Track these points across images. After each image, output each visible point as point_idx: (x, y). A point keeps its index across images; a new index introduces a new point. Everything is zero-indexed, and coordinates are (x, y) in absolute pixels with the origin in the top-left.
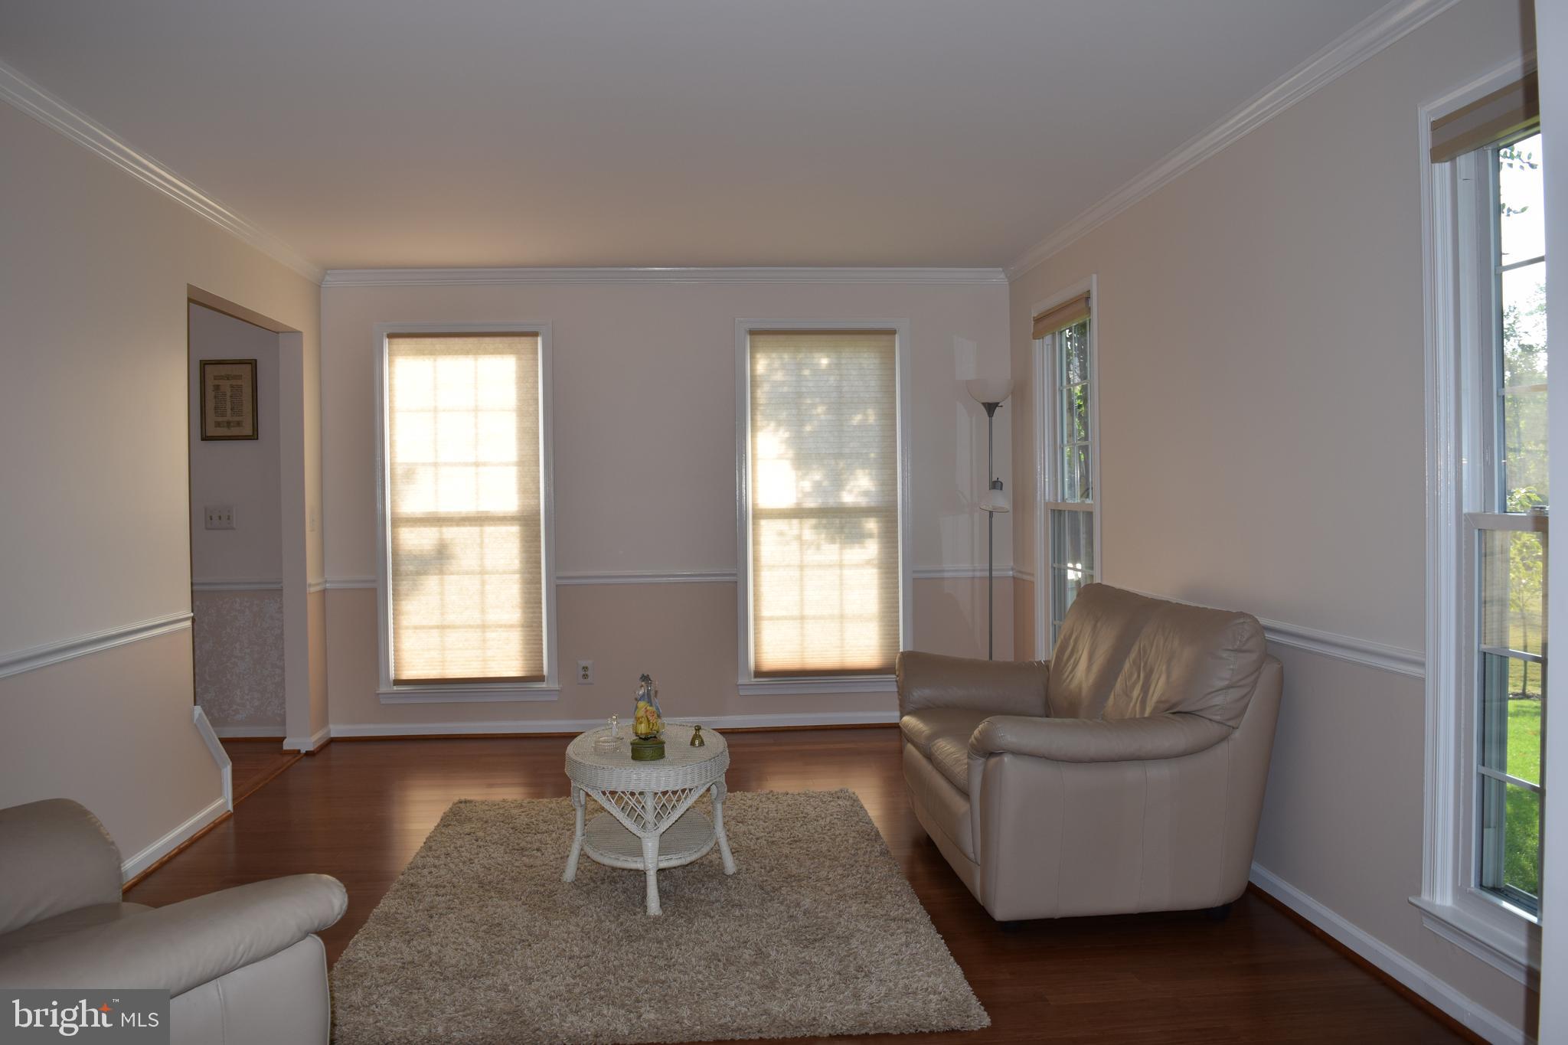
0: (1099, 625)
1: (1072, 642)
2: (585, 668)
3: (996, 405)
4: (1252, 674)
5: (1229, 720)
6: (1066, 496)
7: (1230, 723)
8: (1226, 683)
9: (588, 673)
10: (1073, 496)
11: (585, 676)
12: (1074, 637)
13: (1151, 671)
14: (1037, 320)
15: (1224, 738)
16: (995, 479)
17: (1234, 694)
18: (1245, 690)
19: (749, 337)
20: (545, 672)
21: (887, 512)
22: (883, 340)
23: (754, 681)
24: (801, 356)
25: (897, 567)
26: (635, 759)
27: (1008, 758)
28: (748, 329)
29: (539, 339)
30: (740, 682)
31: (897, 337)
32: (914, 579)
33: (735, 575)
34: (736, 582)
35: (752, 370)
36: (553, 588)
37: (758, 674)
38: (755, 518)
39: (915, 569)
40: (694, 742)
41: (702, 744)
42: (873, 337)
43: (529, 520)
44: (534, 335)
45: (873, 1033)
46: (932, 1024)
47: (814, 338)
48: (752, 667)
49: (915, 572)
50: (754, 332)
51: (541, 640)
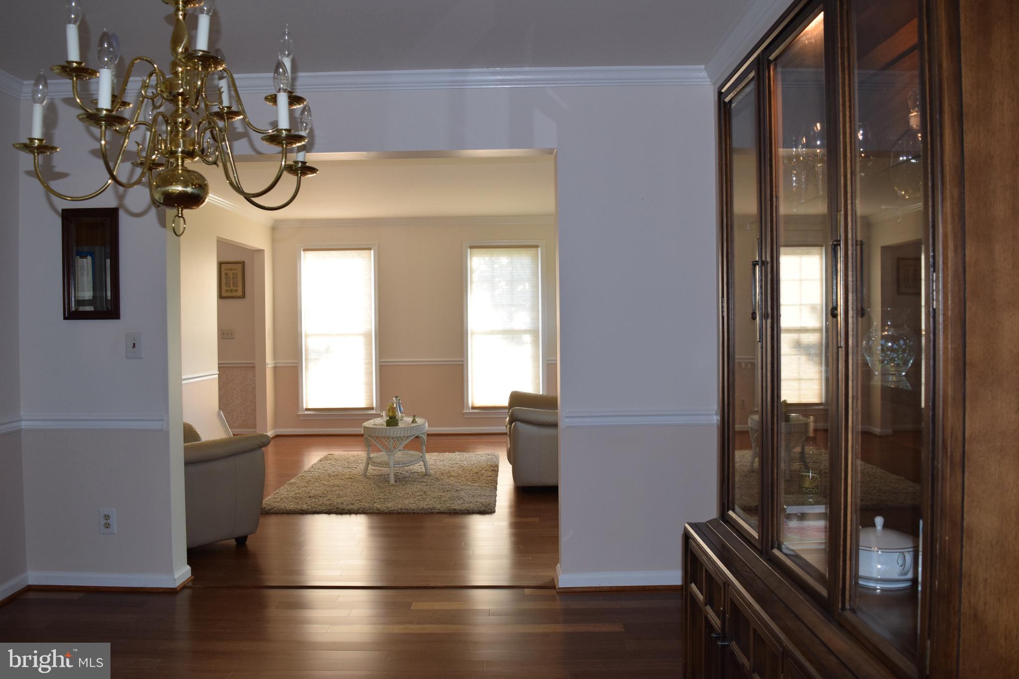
19: (469, 250)
20: (374, 406)
21: (534, 332)
22: (533, 250)
23: (471, 411)
24: (493, 258)
25: (539, 358)
26: (387, 426)
27: (519, 423)
28: (468, 246)
29: (372, 251)
30: (465, 411)
31: (539, 249)
32: (548, 364)
33: (462, 361)
34: (463, 365)
35: (471, 265)
36: (378, 367)
37: (473, 408)
38: (471, 334)
39: (548, 359)
40: (413, 422)
41: (416, 422)
42: (528, 249)
43: (367, 335)
44: (370, 249)
45: (453, 512)
46: (473, 510)
47: (500, 249)
48: (470, 404)
49: (548, 360)
50: (472, 247)
51: (373, 390)
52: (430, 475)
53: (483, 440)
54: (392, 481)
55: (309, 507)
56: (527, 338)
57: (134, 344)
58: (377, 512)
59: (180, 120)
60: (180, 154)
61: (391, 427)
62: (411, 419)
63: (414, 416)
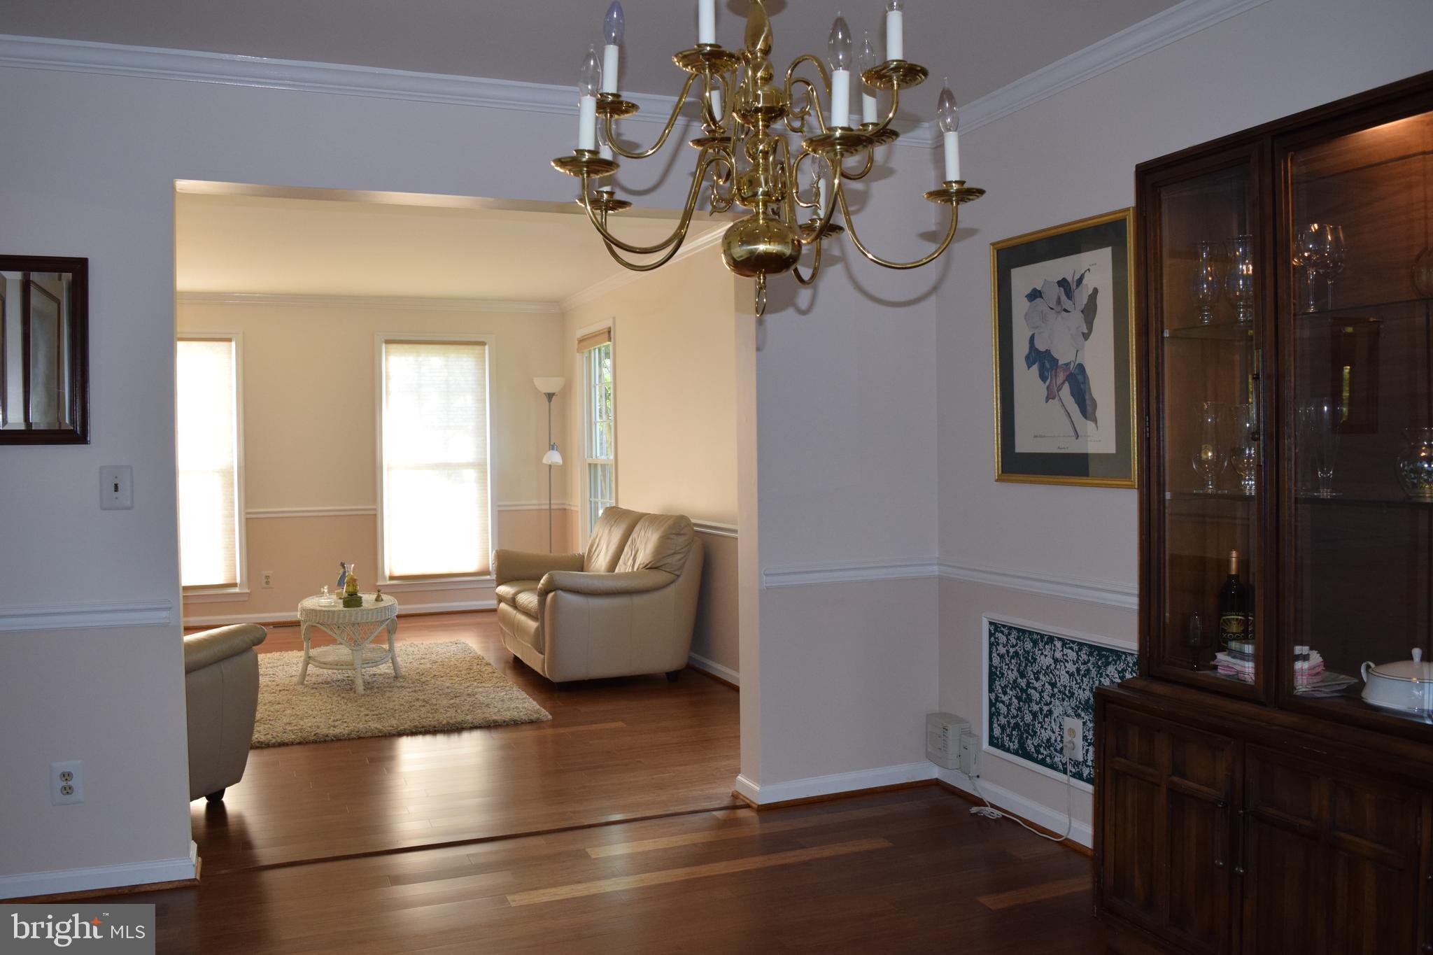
0: (612, 529)
1: (597, 540)
2: (267, 577)
3: (553, 394)
4: (686, 546)
5: (675, 571)
6: (598, 455)
7: (676, 573)
8: (673, 551)
9: (270, 580)
10: (601, 454)
11: (267, 583)
12: (599, 537)
13: (637, 551)
14: (580, 341)
15: (673, 582)
16: (552, 443)
17: (678, 557)
18: (682, 555)
19: (384, 345)
20: (238, 581)
21: (480, 466)
22: (477, 349)
23: (389, 582)
24: (420, 359)
25: (487, 503)
26: (344, 607)
27: (560, 592)
28: (383, 340)
29: (233, 344)
30: (380, 583)
31: (487, 347)
32: (499, 511)
33: (375, 509)
34: (375, 515)
35: (387, 369)
36: (243, 520)
37: (392, 578)
38: (388, 469)
39: (500, 504)
40: (377, 600)
41: (382, 600)
42: (470, 347)
43: (227, 473)
44: (230, 340)
45: (492, 725)
46: (522, 719)
47: (430, 347)
48: (387, 573)
49: (499, 506)
50: (388, 342)
51: (235, 557)
52: (403, 677)
53: (430, 623)
54: (360, 688)
55: (269, 736)
56: (471, 475)
57: (116, 486)
58: (380, 735)
59: (761, 147)
60: (761, 197)
61: (353, 609)
62: (374, 596)
63: (379, 591)
